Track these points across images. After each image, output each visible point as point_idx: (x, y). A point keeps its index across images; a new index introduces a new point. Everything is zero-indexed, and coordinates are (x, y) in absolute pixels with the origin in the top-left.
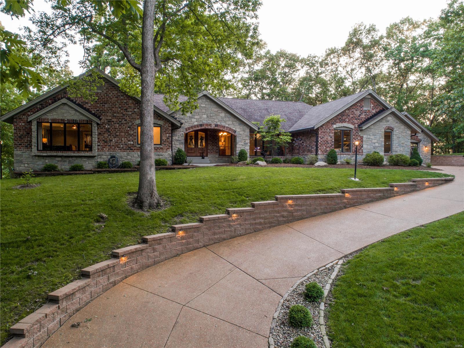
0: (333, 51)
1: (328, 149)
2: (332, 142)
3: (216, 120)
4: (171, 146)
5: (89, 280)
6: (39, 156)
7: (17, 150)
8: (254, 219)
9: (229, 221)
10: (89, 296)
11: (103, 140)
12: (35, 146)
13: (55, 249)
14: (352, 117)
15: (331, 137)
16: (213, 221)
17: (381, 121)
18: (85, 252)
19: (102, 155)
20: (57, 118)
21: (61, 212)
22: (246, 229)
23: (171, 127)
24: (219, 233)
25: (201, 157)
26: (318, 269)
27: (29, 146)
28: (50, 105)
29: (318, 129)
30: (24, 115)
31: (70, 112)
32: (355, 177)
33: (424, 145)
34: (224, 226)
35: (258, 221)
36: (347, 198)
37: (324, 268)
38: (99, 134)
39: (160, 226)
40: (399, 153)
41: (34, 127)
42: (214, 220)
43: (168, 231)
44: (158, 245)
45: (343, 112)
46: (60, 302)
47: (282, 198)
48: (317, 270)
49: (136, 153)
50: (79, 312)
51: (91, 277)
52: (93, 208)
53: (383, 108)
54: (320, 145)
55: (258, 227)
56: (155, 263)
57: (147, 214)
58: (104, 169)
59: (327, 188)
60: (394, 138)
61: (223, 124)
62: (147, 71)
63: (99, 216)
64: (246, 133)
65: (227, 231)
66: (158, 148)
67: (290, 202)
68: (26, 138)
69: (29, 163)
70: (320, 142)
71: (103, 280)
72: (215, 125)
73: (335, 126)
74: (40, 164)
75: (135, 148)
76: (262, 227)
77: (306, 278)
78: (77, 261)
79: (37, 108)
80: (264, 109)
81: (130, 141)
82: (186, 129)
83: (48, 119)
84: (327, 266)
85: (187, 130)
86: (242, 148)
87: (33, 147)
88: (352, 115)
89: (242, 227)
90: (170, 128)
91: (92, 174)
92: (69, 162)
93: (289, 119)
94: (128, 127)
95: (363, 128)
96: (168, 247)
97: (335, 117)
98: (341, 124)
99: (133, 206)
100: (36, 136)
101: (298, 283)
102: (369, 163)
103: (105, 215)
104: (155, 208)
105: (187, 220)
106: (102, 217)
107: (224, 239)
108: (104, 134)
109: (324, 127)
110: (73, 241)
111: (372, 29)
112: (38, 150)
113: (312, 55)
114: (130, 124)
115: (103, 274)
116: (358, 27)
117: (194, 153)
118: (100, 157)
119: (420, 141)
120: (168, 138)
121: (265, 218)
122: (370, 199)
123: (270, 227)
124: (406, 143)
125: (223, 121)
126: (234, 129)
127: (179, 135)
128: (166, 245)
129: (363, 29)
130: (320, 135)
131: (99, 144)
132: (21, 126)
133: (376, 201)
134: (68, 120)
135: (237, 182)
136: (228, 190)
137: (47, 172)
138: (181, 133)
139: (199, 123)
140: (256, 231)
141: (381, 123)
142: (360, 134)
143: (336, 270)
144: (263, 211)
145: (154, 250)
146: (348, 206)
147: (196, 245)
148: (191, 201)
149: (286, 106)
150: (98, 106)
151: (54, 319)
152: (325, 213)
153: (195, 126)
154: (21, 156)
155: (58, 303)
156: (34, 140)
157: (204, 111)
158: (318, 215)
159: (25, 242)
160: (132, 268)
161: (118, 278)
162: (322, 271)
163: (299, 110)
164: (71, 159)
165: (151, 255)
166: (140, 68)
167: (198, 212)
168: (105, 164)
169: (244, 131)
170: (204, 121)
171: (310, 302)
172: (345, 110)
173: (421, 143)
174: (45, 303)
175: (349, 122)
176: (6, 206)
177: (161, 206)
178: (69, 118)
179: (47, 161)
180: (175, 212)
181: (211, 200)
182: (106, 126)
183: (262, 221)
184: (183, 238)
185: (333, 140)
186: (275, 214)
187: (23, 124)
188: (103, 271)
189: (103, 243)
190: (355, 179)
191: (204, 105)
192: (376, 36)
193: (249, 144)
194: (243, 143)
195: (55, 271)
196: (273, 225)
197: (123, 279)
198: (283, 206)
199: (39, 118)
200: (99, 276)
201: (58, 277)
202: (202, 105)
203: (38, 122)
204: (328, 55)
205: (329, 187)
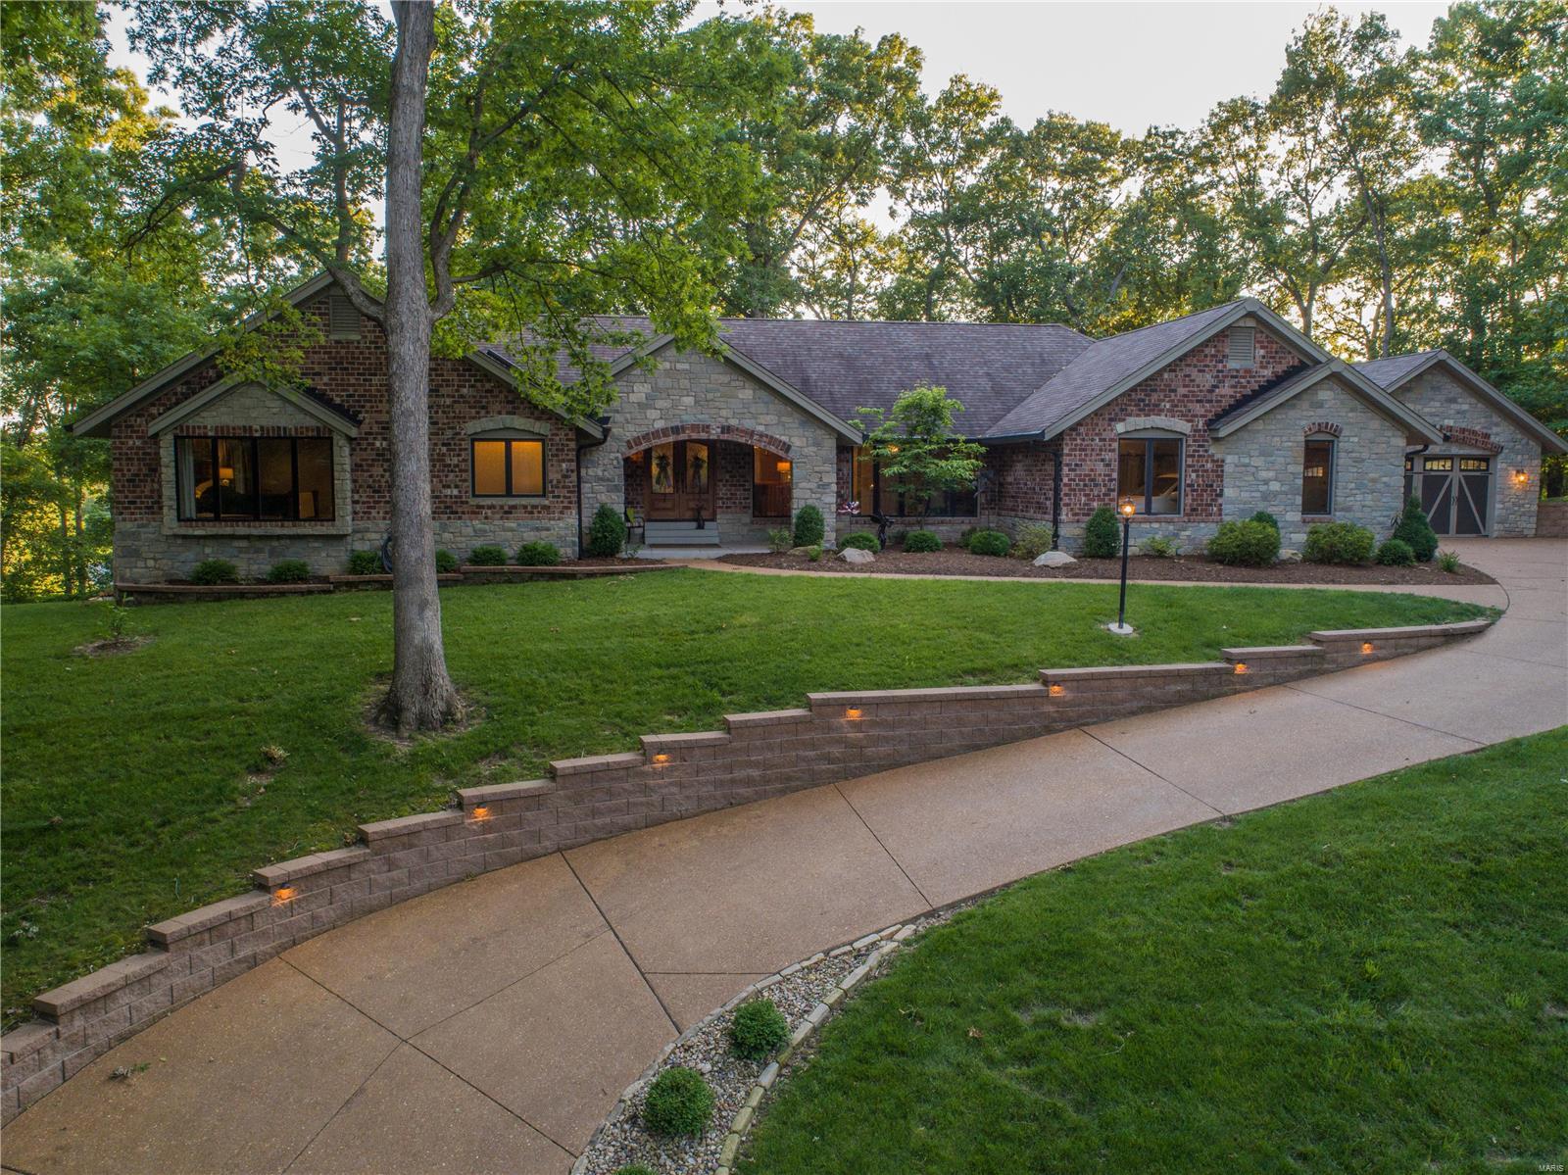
0: (1236, 113)
1: (1095, 504)
2: (1111, 480)
3: (724, 413)
4: (575, 499)
5: (163, 957)
6: (184, 537)
7: (124, 520)
8: (730, 768)
9: (644, 774)
10: (164, 1000)
11: (369, 487)
12: (170, 507)
13: (107, 857)
14: (1185, 396)
15: (1108, 465)
16: (589, 776)
17: (1294, 407)
18: (185, 871)
19: (367, 530)
20: (231, 424)
21: (167, 737)
22: (699, 798)
23: (577, 440)
24: (611, 811)
25: (694, 525)
26: (827, 953)
27: (155, 507)
28: (211, 383)
29: (1060, 437)
30: (138, 416)
31: (268, 403)
32: (1121, 622)
33: (1511, 464)
34: (625, 790)
35: (739, 774)
36: (1055, 702)
37: (848, 948)
38: (357, 467)
39: (428, 790)
40: (1359, 515)
41: (167, 454)
42: (593, 772)
43: (447, 806)
44: (404, 848)
45: (1151, 378)
46: (64, 1020)
47: (826, 703)
48: (821, 956)
49: (468, 523)
50: (128, 1042)
51: (171, 947)
52: (257, 729)
53: (1301, 361)
54: (1065, 490)
55: (742, 791)
56: (393, 901)
57: (403, 748)
58: (367, 577)
59: (1000, 664)
60: (1341, 462)
61: (748, 424)
62: (402, 324)
63: (266, 754)
64: (823, 453)
65: (635, 804)
66: (535, 507)
67: (854, 714)
68: (149, 484)
69: (158, 556)
70: (1066, 480)
71: (214, 956)
72: (723, 428)
73: (1120, 428)
74: (188, 561)
75: (465, 508)
76: (756, 792)
77: (778, 978)
78: (154, 897)
79: (176, 394)
80: (916, 358)
81: (449, 487)
82: (628, 442)
83: (205, 427)
84: (857, 945)
85: (631, 447)
86: (810, 502)
87: (165, 510)
88: (1185, 386)
89: (688, 792)
90: (573, 445)
91: (329, 592)
92: (272, 553)
93: (999, 391)
94: (444, 445)
95: (1222, 434)
96: (435, 854)
97: (1122, 395)
98: (1143, 418)
99: (375, 721)
100: (173, 478)
101: (744, 995)
102: (1224, 555)
103: (279, 752)
104: (435, 729)
105: (516, 769)
106: (270, 759)
107: (627, 829)
108: (372, 465)
109: (1082, 430)
110: (165, 834)
111: (1372, 32)
112: (179, 520)
113: (1161, 130)
114: (449, 433)
115: (215, 939)
116: (1317, 26)
117: (672, 509)
118: (359, 535)
119: (1498, 450)
120: (565, 477)
121: (765, 765)
122: (1142, 704)
123: (783, 792)
124: (1385, 479)
125: (748, 415)
126: (784, 438)
127: (606, 465)
128: (431, 848)
129: (1339, 32)
130: (1066, 460)
131: (356, 497)
132: (131, 448)
133: (1163, 708)
134: (262, 428)
135: (725, 636)
136: (681, 666)
137: (201, 588)
138: (612, 456)
139: (670, 424)
140: (734, 803)
141: (1292, 414)
142: (1212, 451)
143: (873, 959)
144: (758, 743)
145: (391, 865)
146: (1061, 726)
147: (531, 847)
148: (551, 708)
149: (998, 342)
150: (353, 381)
151: (41, 1064)
152: (977, 748)
153: (656, 434)
154: (135, 536)
155: (56, 1023)
156: (168, 492)
157: (685, 383)
158: (950, 753)
159: (41, 832)
160: (313, 918)
161: (264, 947)
162: (836, 957)
163: (1041, 355)
164: (275, 543)
165: (381, 878)
166: (381, 317)
167: (557, 742)
168: (372, 560)
169: (817, 444)
170: (685, 417)
171: (739, 1058)
172: (1160, 372)
173: (1500, 457)
174: (26, 1020)
175: (1172, 413)
176: (33, 714)
177: (455, 722)
178: (264, 423)
179: (208, 550)
180: (485, 743)
181: (611, 703)
182: (378, 444)
183: (755, 773)
184: (486, 827)
185: (1115, 475)
186: (801, 753)
187: (138, 443)
188: (213, 930)
189: (243, 843)
190: (1121, 627)
191: (686, 366)
192: (1396, 52)
193: (834, 487)
194: (813, 485)
195: (87, 926)
196: (793, 784)
197: (284, 948)
198: (830, 729)
199: (178, 425)
200: (201, 944)
201: (88, 947)
202: (679, 366)
203: (176, 438)
204: (1219, 128)
205: (1008, 661)
